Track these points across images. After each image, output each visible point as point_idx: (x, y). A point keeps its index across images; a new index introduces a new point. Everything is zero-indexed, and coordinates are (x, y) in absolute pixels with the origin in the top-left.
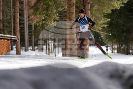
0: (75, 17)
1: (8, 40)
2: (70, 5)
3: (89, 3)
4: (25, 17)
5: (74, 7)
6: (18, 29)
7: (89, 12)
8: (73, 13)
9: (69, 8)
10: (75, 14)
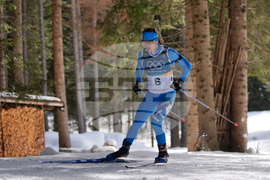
0: (209, 46)
1: (39, 107)
2: (197, 16)
3: (243, 11)
4: (76, 47)
5: (207, 21)
6: (62, 79)
7: (245, 32)
8: (204, 36)
9: (194, 23)
10: (208, 39)
